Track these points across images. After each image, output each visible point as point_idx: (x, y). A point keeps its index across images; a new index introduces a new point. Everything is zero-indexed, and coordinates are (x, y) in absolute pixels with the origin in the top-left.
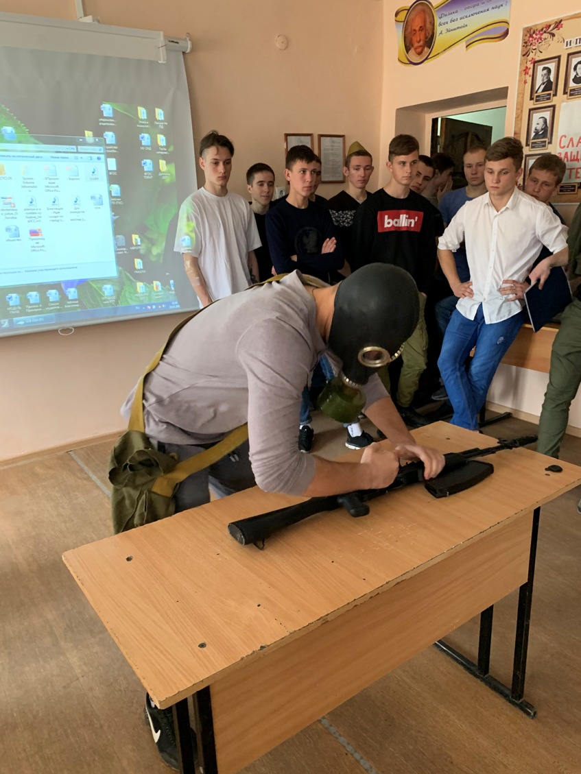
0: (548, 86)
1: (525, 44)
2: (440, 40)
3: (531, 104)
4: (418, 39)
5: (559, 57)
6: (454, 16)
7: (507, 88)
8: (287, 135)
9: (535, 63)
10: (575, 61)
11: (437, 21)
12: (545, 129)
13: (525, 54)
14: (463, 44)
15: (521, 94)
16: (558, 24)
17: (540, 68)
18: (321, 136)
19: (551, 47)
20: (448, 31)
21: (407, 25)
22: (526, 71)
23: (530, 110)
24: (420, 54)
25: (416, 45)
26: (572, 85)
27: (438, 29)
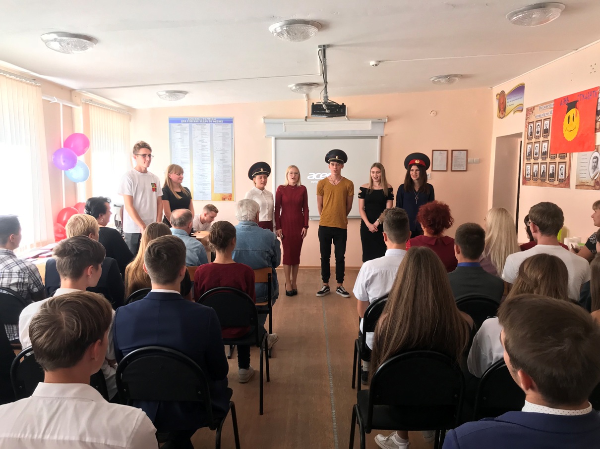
0: (531, 134)
1: (527, 115)
2: (508, 109)
3: (527, 141)
4: (502, 106)
5: (534, 122)
6: (511, 100)
7: (522, 133)
8: (433, 151)
9: (529, 123)
10: (537, 124)
11: (507, 101)
12: (530, 152)
13: (526, 119)
14: (513, 112)
15: (525, 136)
16: (534, 108)
17: (530, 126)
18: (452, 151)
19: (533, 118)
20: (509, 106)
21: (499, 100)
22: (526, 126)
23: (527, 143)
24: (502, 114)
25: (502, 110)
26: (536, 134)
27: (507, 104)
